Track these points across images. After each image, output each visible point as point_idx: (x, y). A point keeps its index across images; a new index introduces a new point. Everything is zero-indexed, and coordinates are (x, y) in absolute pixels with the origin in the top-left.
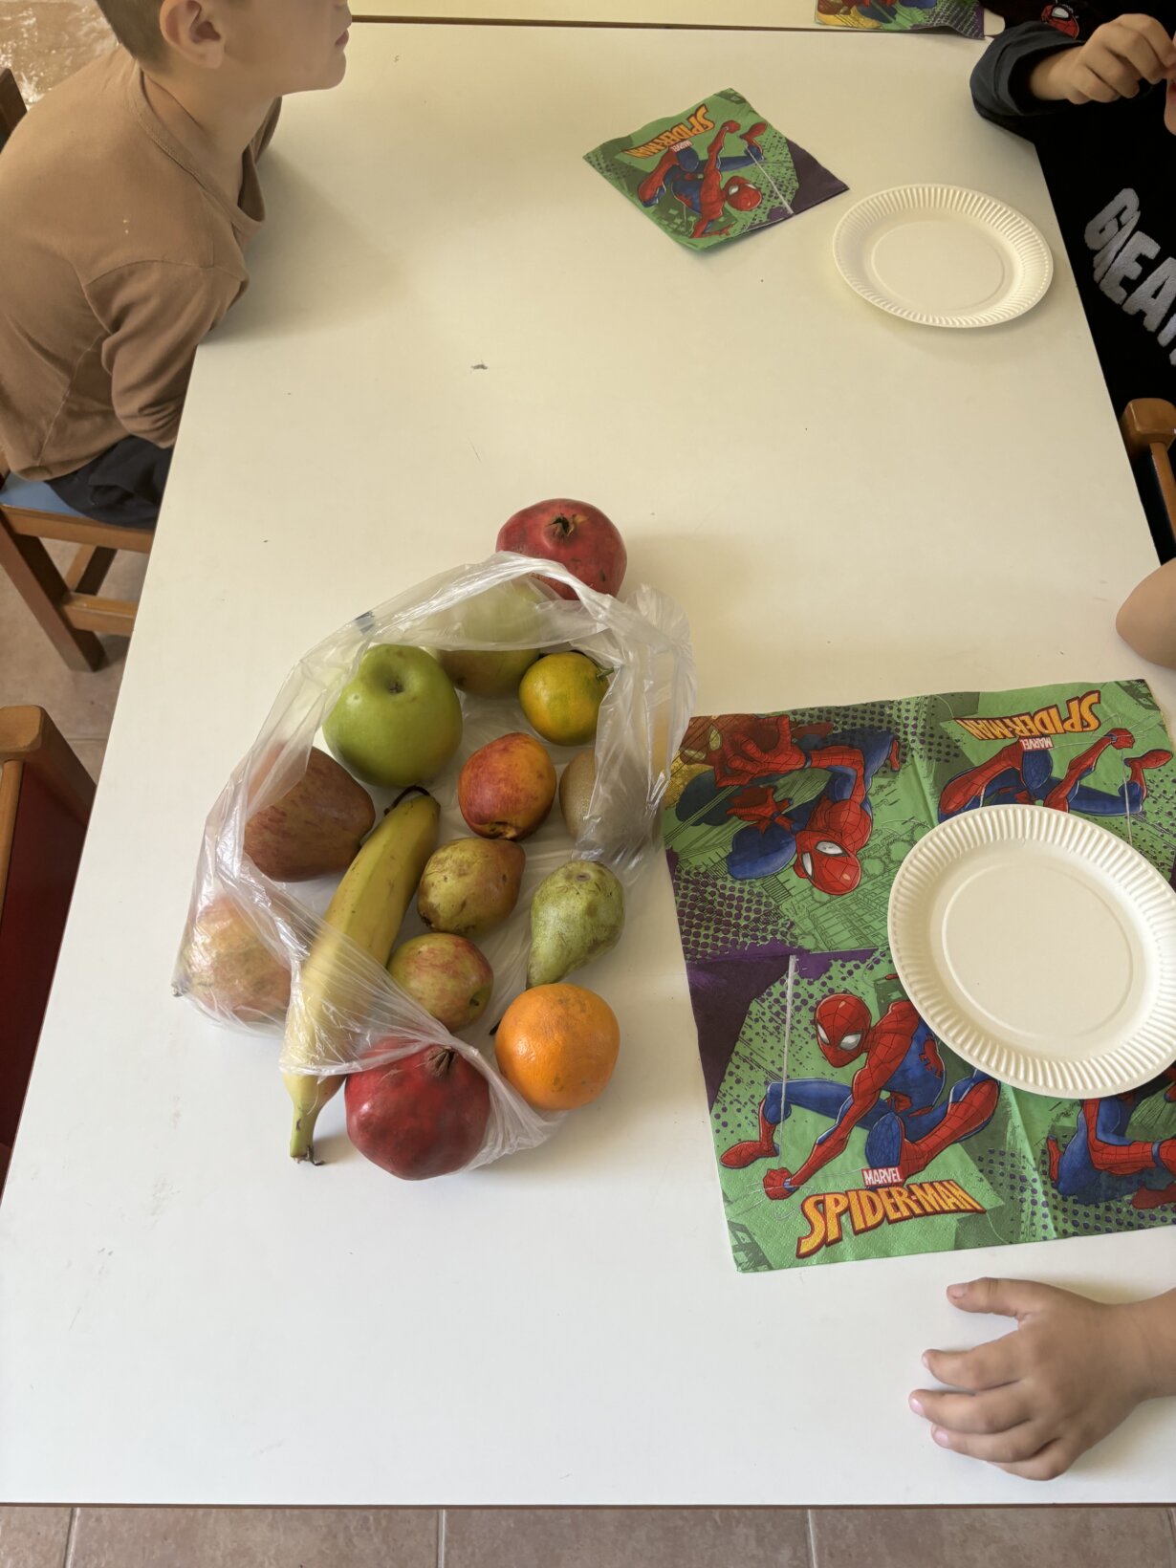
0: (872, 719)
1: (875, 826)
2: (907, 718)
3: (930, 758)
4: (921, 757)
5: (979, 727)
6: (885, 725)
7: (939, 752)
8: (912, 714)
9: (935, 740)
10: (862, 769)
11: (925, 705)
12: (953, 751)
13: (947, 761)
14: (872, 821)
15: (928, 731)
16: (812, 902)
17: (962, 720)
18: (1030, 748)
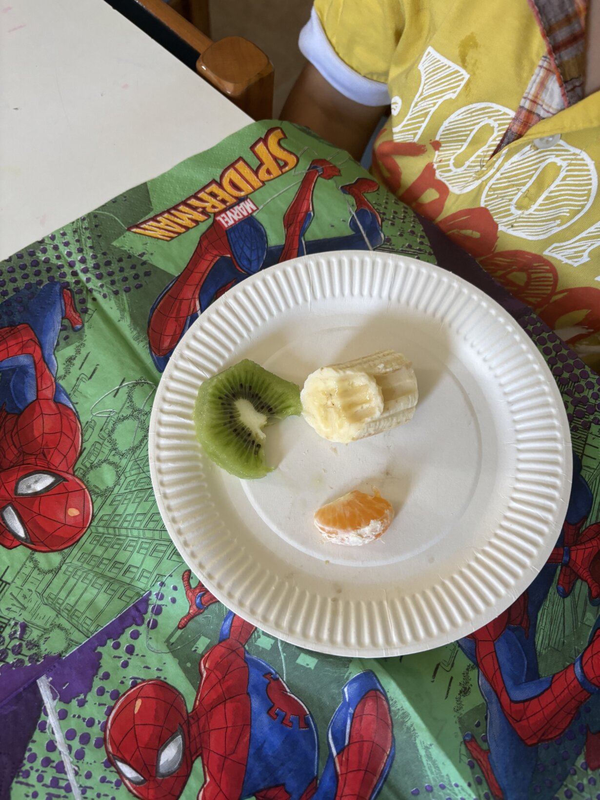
0: (25, 277)
1: (84, 419)
2: (69, 254)
3: (116, 293)
4: (105, 296)
5: (162, 225)
6: (44, 277)
7: (125, 279)
8: (73, 248)
9: (115, 267)
10: (38, 348)
11: (86, 229)
12: (141, 271)
13: (139, 287)
14: (76, 415)
15: (101, 260)
16: (40, 577)
17: (137, 226)
18: (231, 222)
